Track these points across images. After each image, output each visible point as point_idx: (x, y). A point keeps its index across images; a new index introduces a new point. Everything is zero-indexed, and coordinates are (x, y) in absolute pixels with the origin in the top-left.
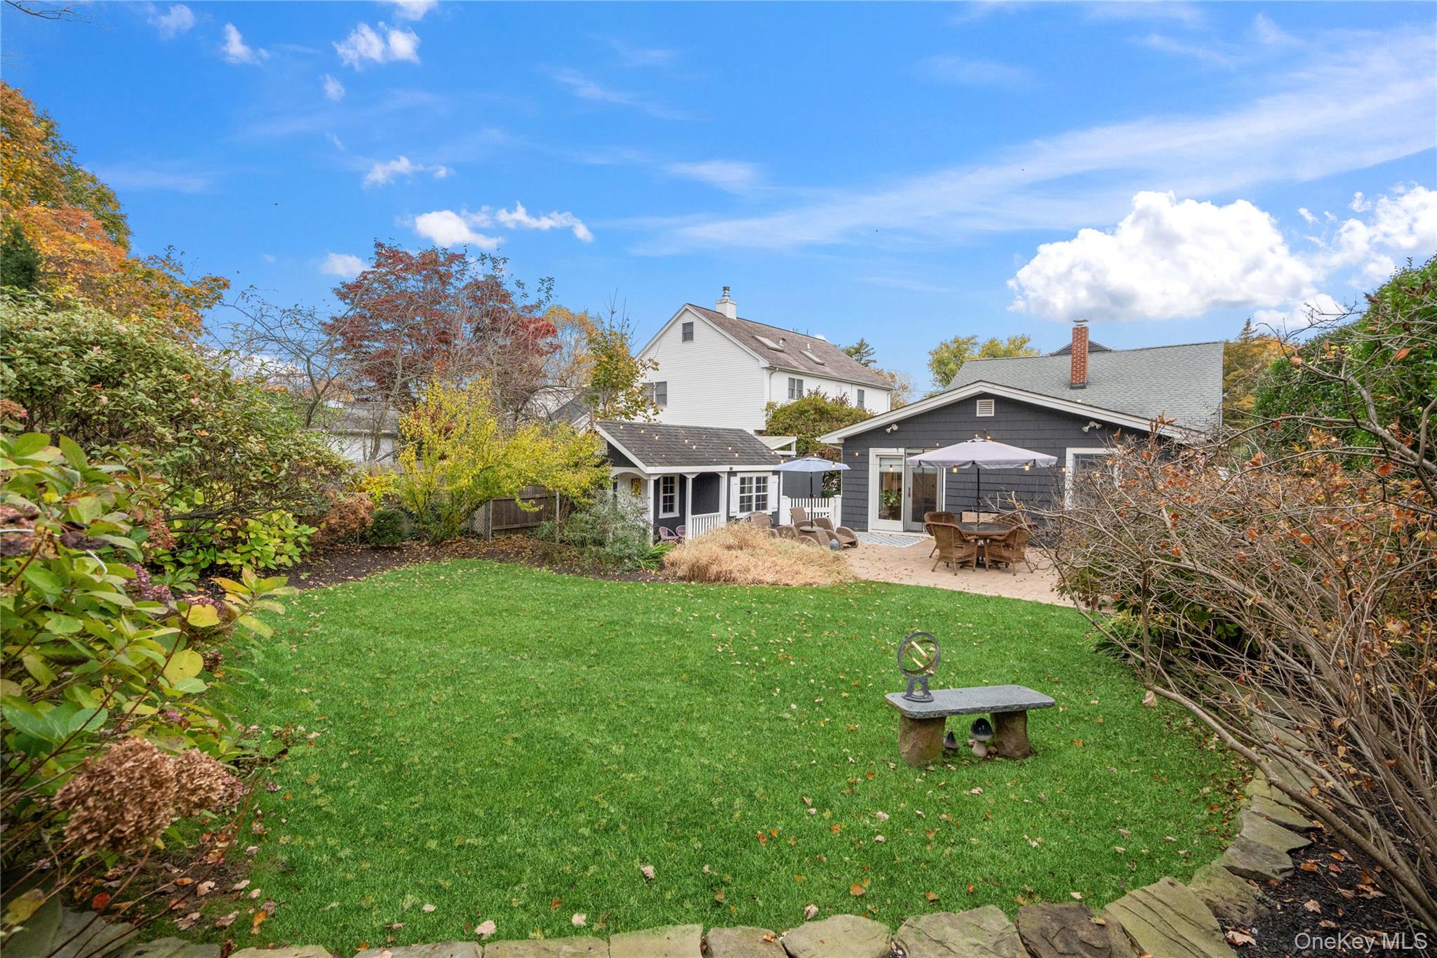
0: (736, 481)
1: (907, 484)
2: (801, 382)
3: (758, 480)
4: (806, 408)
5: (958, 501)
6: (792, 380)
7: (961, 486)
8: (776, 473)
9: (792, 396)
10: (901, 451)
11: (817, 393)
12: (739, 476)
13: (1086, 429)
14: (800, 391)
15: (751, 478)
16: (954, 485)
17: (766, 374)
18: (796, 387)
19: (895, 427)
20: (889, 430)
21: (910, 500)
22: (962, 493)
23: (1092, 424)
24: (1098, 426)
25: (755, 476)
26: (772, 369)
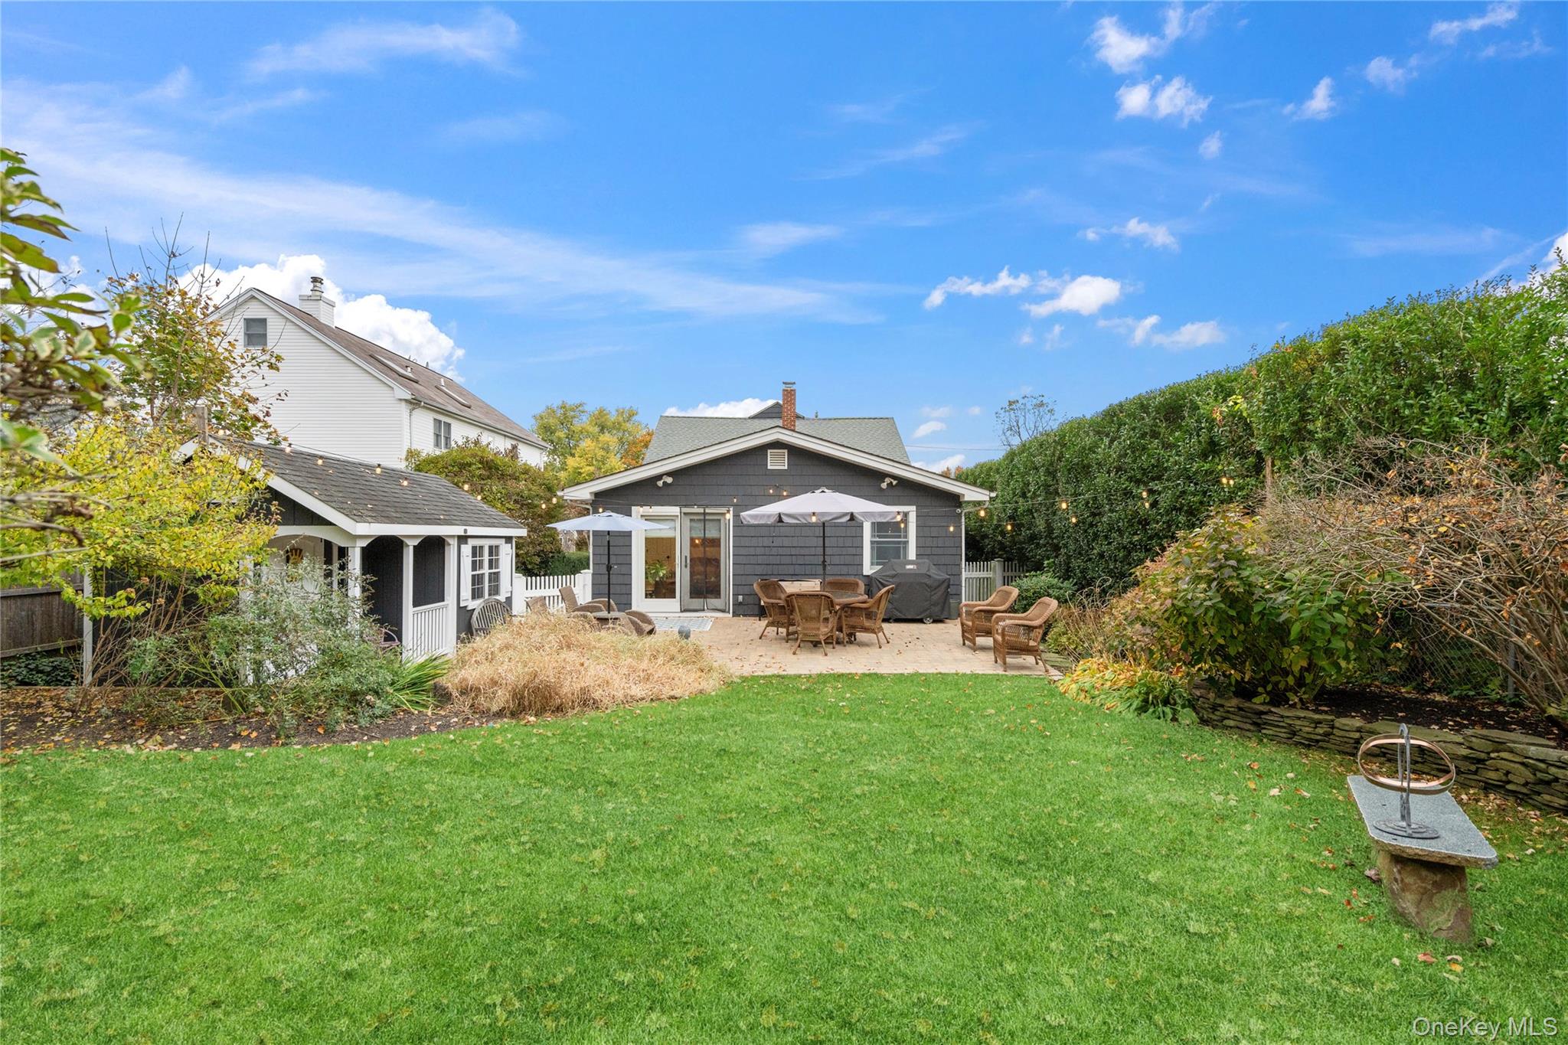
0: (467, 550)
1: (682, 553)
2: (448, 425)
3: (491, 548)
4: (468, 460)
5: (749, 569)
6: (438, 422)
7: (752, 551)
8: (508, 539)
9: (437, 444)
10: (675, 510)
11: (477, 443)
12: (472, 542)
13: (884, 485)
14: (448, 439)
15: (481, 548)
16: (743, 551)
17: (404, 408)
18: (442, 433)
19: (669, 480)
20: (660, 483)
21: (687, 572)
22: (753, 560)
23: (888, 480)
24: (895, 483)
25: (486, 543)
26: (415, 403)
